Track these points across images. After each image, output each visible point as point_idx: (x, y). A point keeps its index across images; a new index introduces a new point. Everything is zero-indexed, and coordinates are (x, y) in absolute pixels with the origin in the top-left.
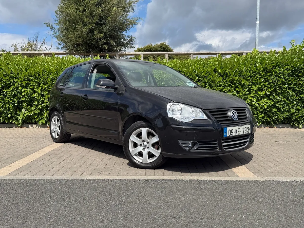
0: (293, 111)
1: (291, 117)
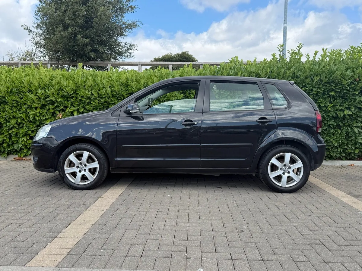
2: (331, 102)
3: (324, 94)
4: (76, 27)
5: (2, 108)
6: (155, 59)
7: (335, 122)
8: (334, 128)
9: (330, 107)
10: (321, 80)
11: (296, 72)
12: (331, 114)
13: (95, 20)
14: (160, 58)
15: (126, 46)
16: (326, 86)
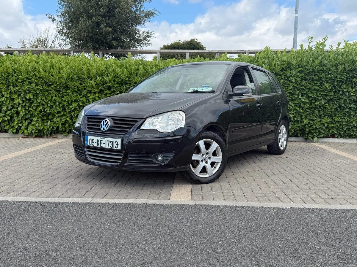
0: (306, 121)
1: (304, 128)
2: (352, 88)
3: (347, 80)
4: (99, 17)
5: (65, 93)
6: (164, 46)
7: (355, 105)
8: (354, 111)
9: (352, 92)
10: (344, 68)
11: (323, 61)
12: (353, 98)
13: (118, 9)
14: (169, 45)
16: (349, 73)
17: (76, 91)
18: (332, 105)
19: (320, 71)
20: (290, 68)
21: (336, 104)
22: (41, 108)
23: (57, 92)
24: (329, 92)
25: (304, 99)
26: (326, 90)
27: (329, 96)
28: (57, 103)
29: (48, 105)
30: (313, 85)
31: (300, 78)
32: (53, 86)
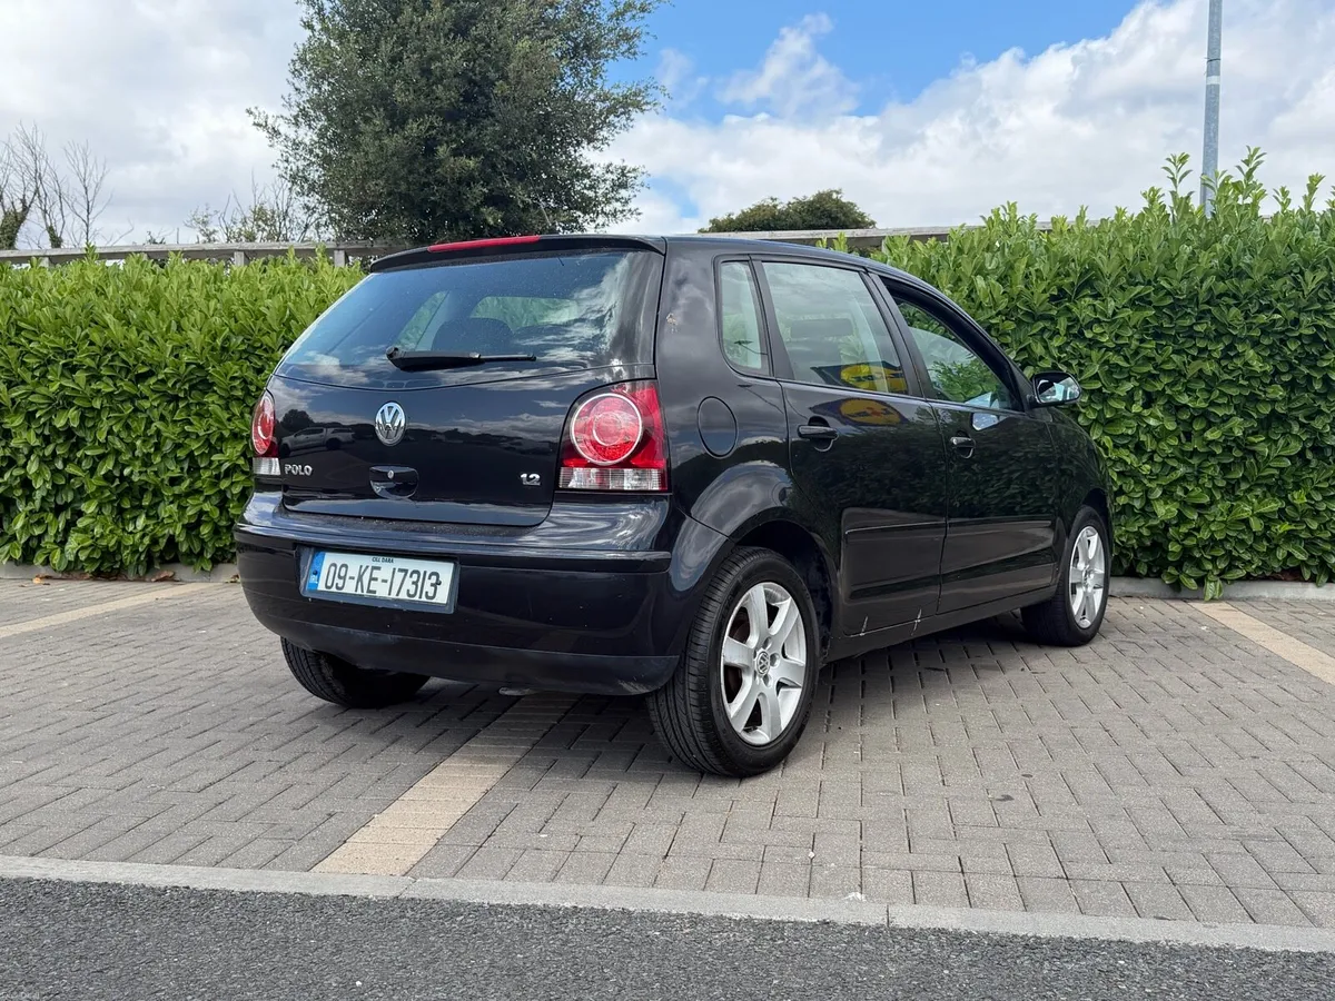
0: (1164, 511)
1: (1161, 540)
4: (432, 118)
5: (197, 404)
6: (714, 221)
11: (1234, 258)
13: (501, 88)
14: (734, 217)
15: (609, 176)
17: (238, 399)
18: (1281, 442)
19: (1220, 296)
20: (1093, 288)
21: (1297, 437)
22: (108, 465)
23: (169, 402)
24: (1264, 385)
25: (1157, 418)
26: (1252, 375)
27: (1264, 401)
28: (167, 447)
29: (137, 453)
30: (1194, 358)
31: (1135, 327)
32: (152, 381)
